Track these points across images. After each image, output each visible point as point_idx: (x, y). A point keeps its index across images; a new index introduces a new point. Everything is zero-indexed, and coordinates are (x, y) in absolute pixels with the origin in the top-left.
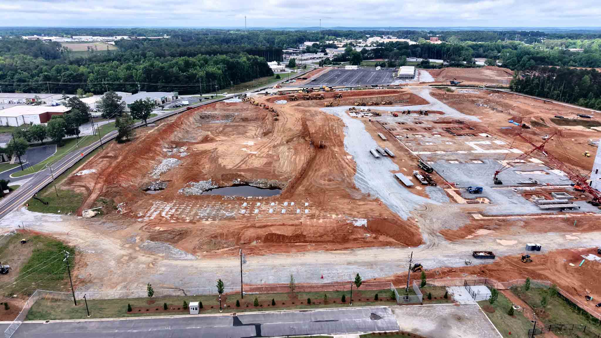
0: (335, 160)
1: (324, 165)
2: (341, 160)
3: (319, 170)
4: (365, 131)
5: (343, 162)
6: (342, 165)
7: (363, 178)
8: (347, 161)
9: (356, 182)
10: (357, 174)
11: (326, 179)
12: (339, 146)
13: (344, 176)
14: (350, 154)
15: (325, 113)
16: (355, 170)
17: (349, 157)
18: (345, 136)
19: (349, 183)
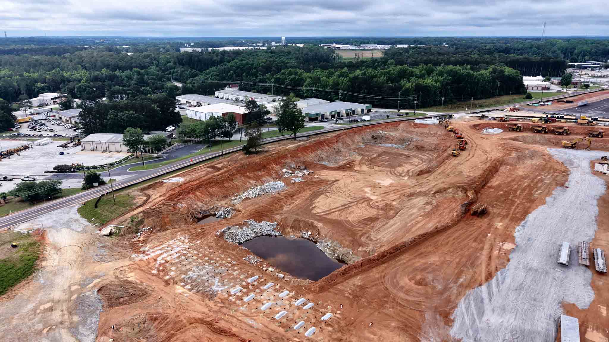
0: (474, 245)
1: (445, 249)
2: (487, 247)
3: (428, 254)
4: (595, 202)
5: (485, 252)
6: (477, 258)
7: (486, 301)
8: (495, 252)
9: (462, 305)
10: (484, 288)
11: (419, 277)
12: (512, 220)
13: (456, 282)
14: (517, 240)
15: (550, 157)
16: (489, 276)
17: (508, 246)
18: (544, 203)
19: (448, 301)
